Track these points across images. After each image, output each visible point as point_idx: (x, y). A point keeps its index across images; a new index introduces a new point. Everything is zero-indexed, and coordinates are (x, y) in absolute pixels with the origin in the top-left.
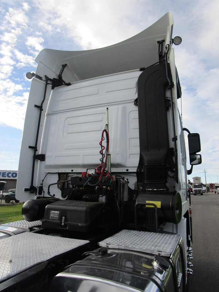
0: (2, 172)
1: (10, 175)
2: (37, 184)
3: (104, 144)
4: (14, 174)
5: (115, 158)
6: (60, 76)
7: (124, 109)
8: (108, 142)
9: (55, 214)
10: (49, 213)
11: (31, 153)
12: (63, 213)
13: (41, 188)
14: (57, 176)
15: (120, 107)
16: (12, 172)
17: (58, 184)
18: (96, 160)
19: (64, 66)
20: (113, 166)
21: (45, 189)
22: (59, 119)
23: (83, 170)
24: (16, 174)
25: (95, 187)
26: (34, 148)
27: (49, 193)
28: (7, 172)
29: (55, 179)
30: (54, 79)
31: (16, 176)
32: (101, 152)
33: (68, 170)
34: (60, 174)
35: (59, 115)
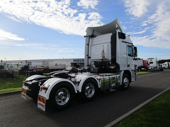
0: (77, 59)
1: (81, 61)
2: (89, 64)
3: (103, 54)
4: (83, 60)
5: (106, 57)
6: (93, 34)
7: (108, 44)
8: (104, 54)
9: (92, 70)
10: (91, 70)
11: (87, 57)
12: (94, 70)
13: (90, 65)
14: (94, 62)
15: (107, 44)
16: (82, 59)
17: (94, 64)
18: (101, 58)
19: (94, 30)
20: (105, 59)
21: (91, 65)
22: (93, 47)
23: (99, 61)
24: (84, 60)
25: (101, 64)
26: (88, 55)
27: (92, 66)
28: (80, 59)
29: (93, 63)
30: (91, 35)
31: (84, 61)
32: (102, 56)
33: (96, 61)
34: (94, 61)
35: (93, 46)
